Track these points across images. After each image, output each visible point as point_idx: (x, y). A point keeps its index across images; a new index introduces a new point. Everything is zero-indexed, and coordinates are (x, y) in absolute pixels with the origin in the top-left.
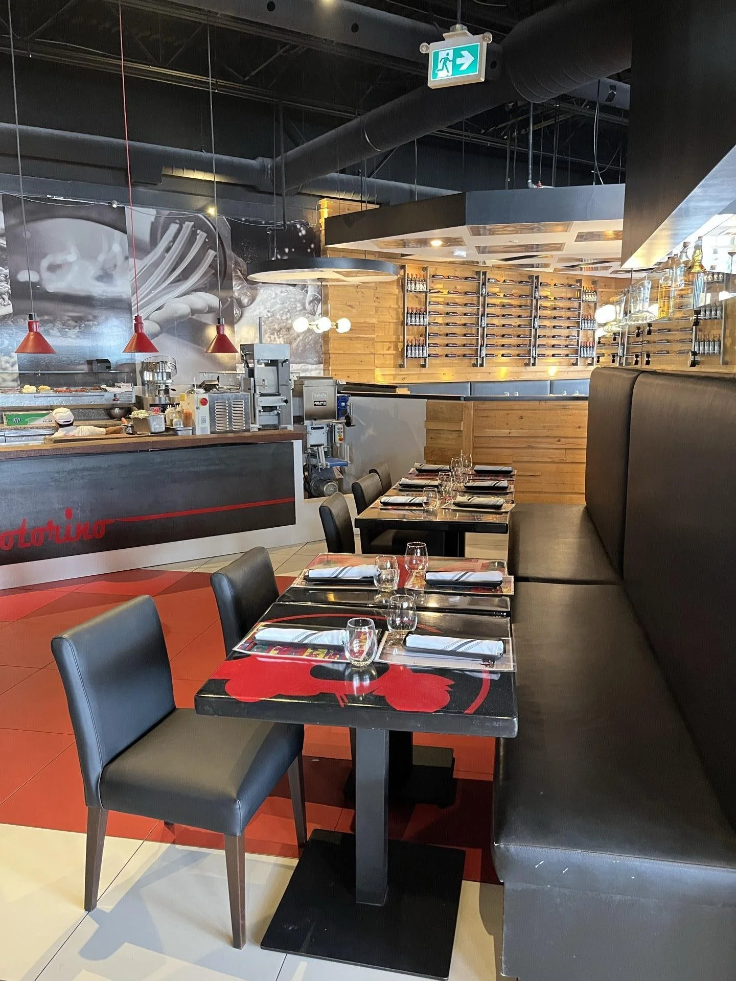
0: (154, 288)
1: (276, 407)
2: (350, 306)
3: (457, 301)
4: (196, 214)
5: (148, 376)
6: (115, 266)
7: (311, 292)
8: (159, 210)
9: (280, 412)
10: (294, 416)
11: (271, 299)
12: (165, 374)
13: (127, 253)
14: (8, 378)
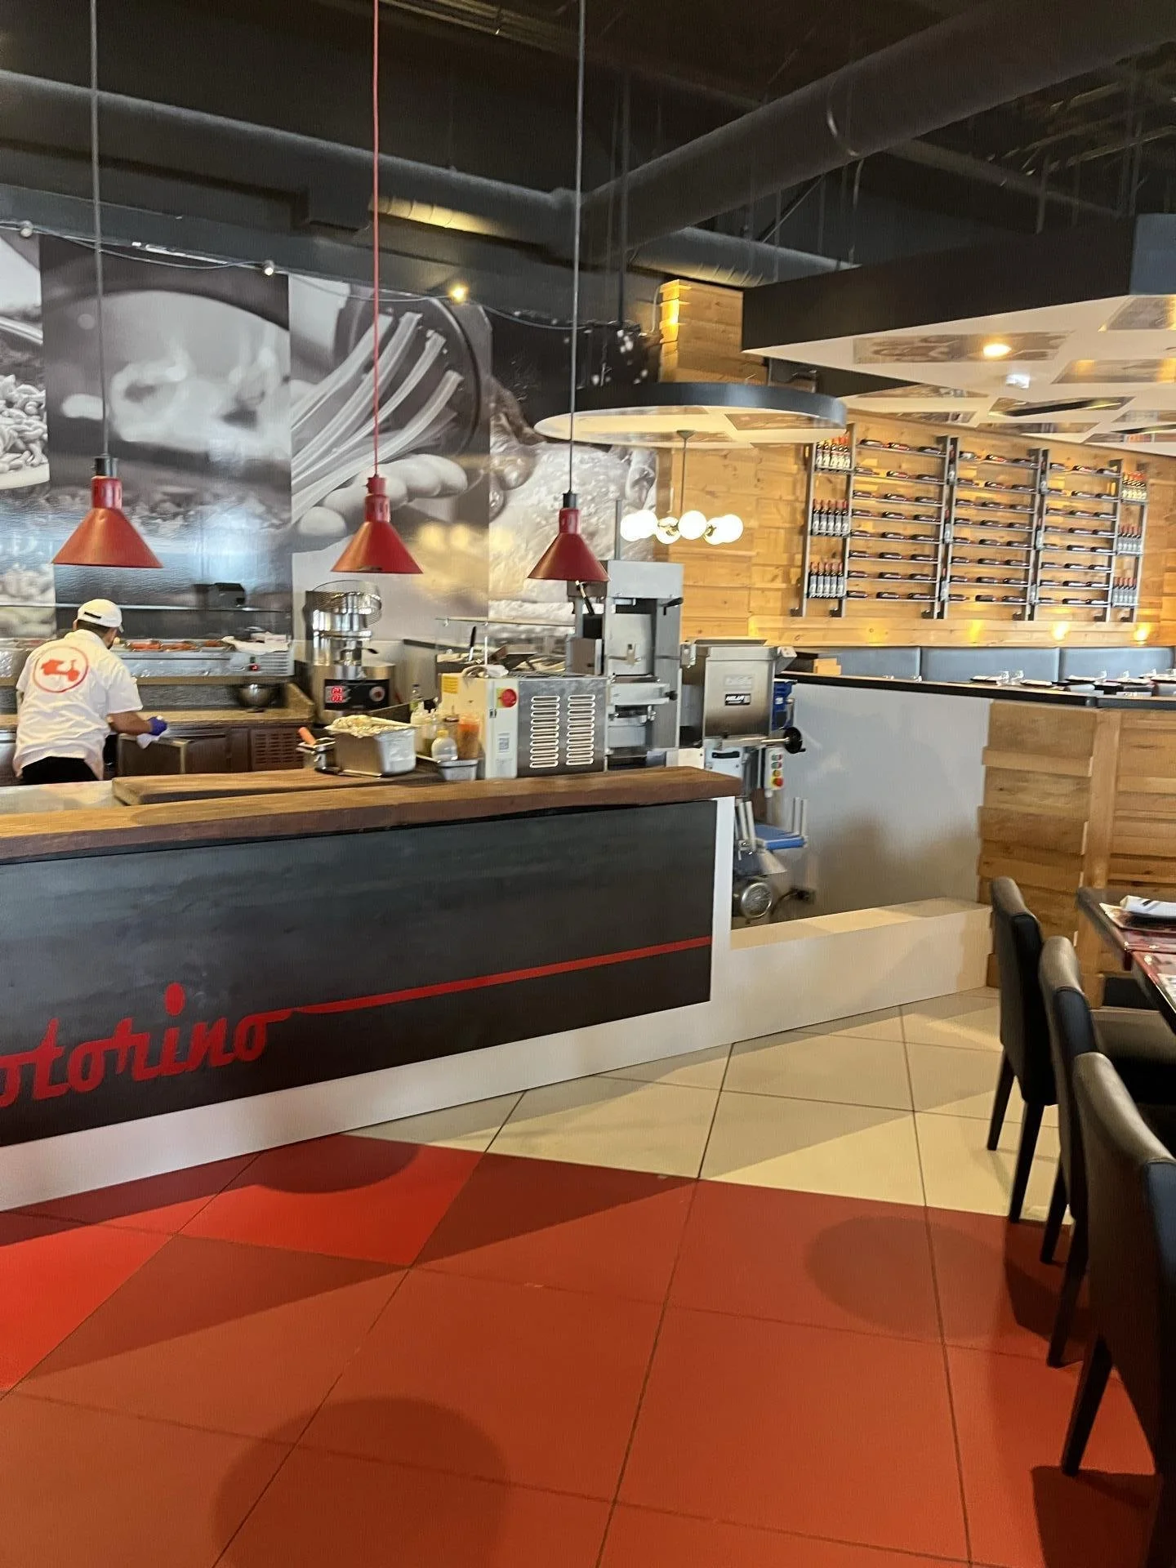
0: (336, 444)
1: (646, 706)
2: (712, 493)
3: (902, 491)
4: (425, 298)
5: (321, 621)
6: (263, 394)
7: (638, 461)
8: (354, 286)
9: (653, 718)
10: (681, 727)
11: (562, 475)
12: (356, 618)
13: (287, 370)
14: (36, 616)
